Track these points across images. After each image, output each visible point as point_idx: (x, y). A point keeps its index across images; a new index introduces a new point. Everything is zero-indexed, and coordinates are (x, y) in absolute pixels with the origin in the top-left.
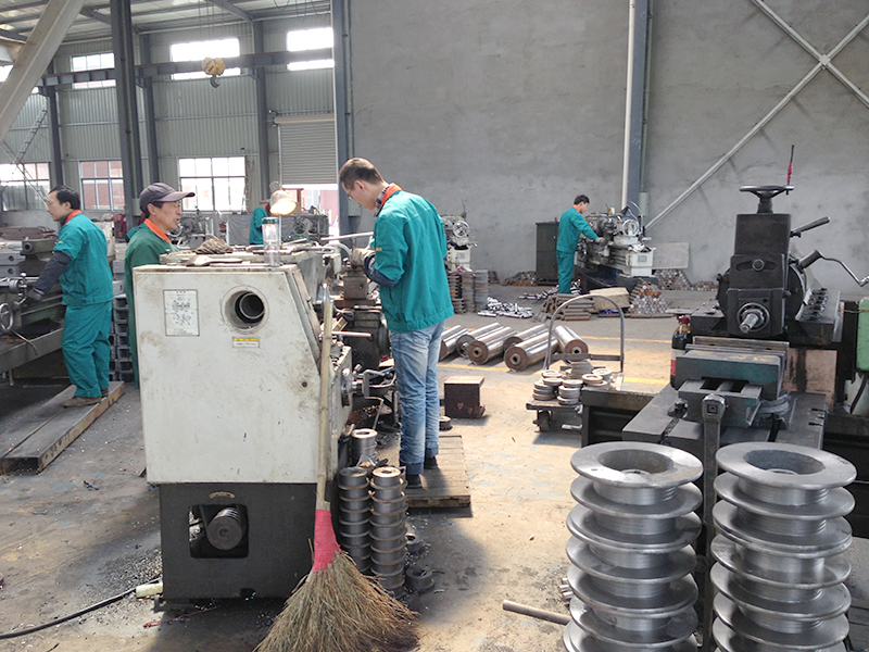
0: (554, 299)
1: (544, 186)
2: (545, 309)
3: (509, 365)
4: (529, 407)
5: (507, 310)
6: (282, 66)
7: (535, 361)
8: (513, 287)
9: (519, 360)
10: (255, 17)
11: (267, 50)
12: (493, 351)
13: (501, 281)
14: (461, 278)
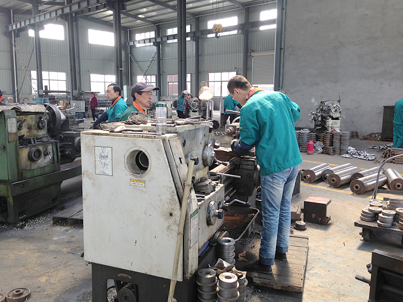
0: (390, 150)
1: (390, 85)
2: (384, 155)
3: (352, 190)
4: (356, 224)
5: (359, 155)
6: (257, 28)
7: (369, 189)
8: (366, 141)
9: (359, 188)
10: (246, 6)
11: (250, 21)
12: (344, 180)
13: (360, 137)
14: (333, 135)
